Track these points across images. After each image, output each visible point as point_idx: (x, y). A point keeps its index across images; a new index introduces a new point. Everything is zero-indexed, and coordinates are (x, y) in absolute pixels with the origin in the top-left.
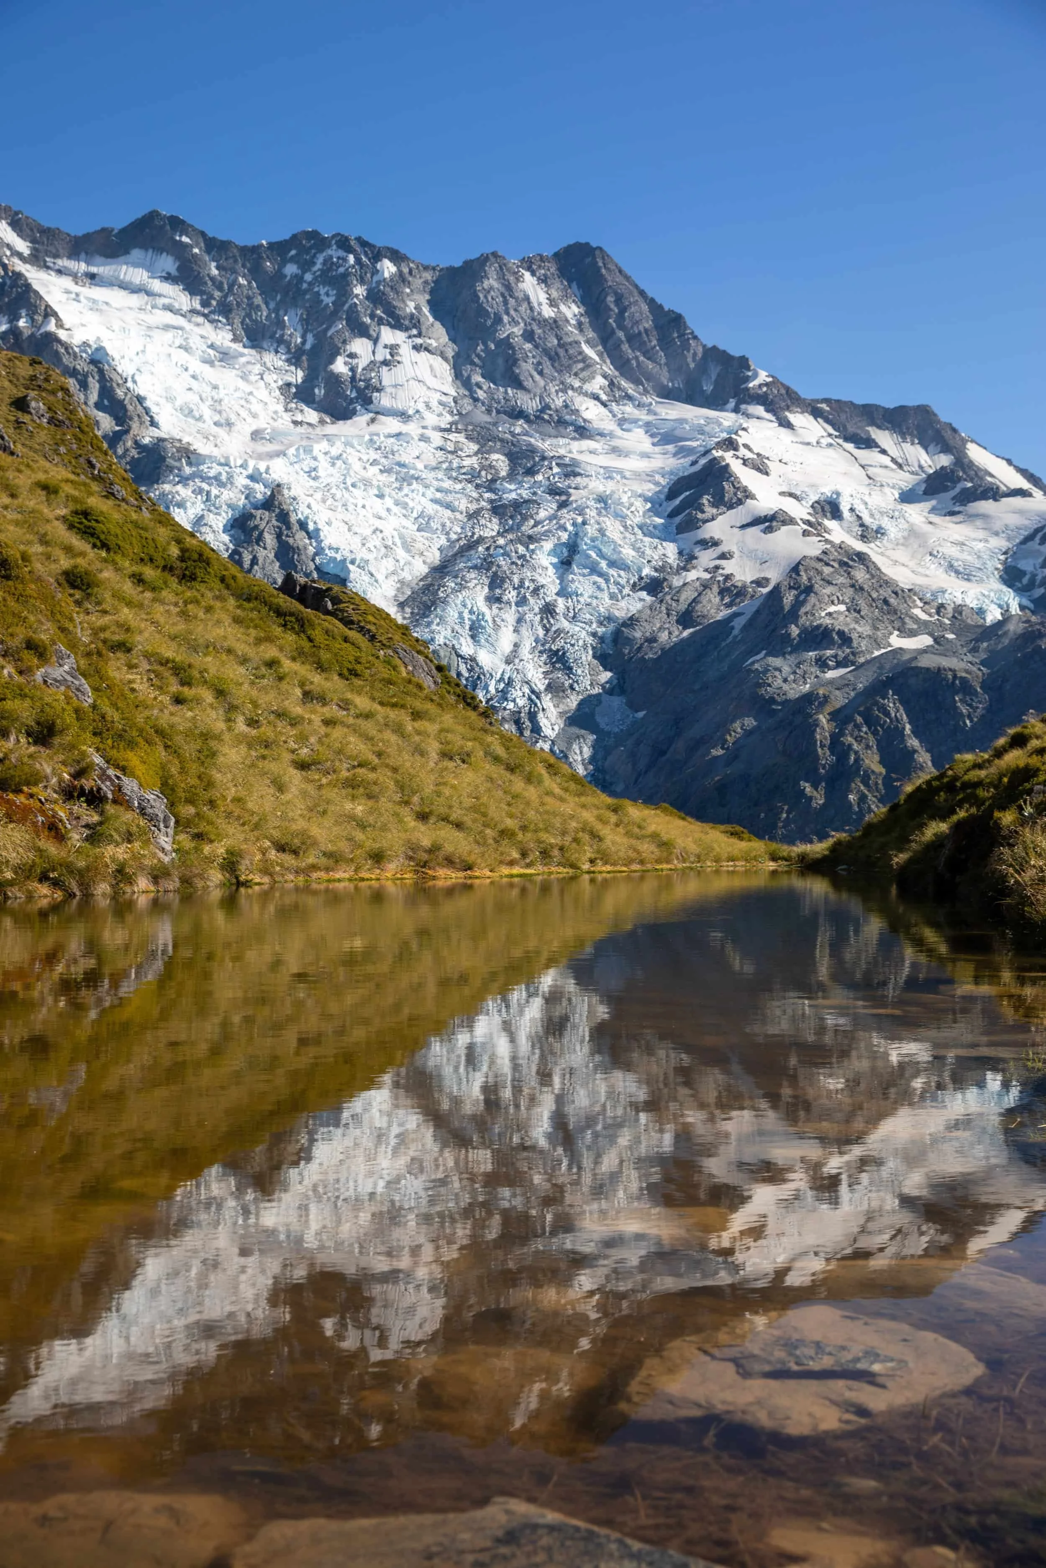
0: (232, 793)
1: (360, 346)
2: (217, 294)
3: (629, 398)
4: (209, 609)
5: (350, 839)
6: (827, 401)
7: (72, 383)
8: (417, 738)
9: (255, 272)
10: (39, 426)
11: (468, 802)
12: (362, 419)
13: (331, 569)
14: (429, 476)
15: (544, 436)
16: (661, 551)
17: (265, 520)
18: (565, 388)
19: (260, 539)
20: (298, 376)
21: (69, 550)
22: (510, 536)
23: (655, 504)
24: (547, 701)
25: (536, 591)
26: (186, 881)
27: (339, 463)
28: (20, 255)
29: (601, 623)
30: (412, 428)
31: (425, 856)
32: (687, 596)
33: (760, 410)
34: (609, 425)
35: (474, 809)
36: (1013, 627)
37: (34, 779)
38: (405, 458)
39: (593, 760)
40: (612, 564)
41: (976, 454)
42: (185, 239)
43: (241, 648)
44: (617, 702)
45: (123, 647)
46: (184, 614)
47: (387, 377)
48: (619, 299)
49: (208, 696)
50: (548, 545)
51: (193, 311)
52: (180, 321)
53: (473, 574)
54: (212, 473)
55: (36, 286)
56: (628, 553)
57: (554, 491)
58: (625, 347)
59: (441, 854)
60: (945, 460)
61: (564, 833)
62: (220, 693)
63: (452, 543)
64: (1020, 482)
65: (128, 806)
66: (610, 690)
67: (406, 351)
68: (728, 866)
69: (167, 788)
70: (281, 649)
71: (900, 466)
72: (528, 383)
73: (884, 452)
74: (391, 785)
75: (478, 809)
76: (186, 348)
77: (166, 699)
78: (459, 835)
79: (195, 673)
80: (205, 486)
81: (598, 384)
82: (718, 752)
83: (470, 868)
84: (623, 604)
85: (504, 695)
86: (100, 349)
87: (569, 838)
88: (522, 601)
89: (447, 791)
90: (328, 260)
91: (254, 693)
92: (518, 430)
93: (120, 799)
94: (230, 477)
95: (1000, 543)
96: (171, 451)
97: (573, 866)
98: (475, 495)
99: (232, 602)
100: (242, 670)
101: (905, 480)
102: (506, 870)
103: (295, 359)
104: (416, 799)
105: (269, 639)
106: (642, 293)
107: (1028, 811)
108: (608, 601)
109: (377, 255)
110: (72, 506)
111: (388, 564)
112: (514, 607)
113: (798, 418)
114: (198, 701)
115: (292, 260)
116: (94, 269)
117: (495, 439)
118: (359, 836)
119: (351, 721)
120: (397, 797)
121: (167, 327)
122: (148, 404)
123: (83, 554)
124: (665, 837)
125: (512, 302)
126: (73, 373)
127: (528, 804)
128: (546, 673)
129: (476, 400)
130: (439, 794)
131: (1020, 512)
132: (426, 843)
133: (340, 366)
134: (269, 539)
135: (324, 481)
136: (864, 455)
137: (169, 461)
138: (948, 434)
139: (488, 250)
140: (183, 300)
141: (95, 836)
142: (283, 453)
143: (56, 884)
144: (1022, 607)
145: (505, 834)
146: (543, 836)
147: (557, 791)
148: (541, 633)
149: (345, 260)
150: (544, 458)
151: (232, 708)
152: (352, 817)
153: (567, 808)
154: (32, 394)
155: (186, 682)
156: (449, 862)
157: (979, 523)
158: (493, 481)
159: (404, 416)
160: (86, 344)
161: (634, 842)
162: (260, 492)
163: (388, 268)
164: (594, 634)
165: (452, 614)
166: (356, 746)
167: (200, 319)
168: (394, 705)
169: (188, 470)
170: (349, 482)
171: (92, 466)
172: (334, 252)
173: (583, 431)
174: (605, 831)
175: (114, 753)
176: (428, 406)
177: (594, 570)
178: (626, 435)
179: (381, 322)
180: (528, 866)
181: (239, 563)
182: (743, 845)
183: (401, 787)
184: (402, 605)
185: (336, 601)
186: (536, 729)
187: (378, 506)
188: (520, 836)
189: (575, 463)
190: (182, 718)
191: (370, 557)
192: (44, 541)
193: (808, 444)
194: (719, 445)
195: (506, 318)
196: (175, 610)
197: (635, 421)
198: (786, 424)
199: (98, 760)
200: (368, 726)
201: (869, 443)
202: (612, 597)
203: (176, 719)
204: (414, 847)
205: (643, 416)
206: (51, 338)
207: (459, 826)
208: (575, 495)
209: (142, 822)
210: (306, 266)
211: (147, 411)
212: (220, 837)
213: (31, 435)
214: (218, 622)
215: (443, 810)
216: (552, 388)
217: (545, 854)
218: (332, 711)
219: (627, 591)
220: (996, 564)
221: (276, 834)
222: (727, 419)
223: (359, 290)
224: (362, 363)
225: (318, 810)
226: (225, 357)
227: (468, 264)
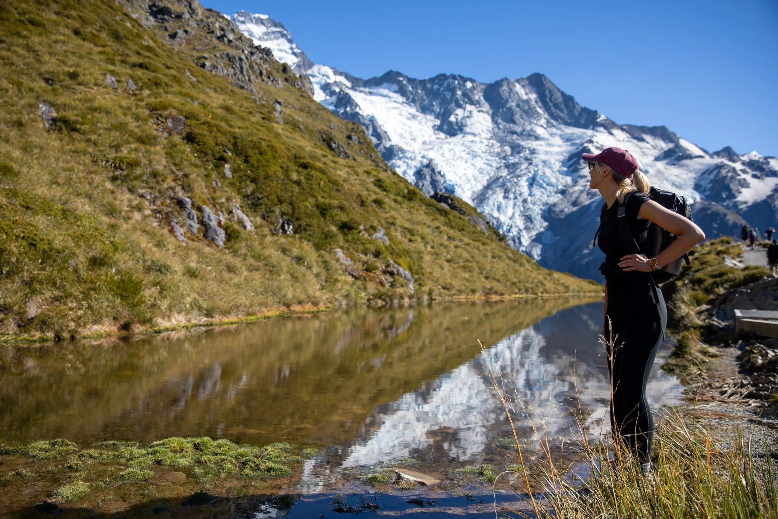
0: (428, 270)
1: (459, 112)
2: (411, 96)
3: (554, 126)
4: (417, 210)
5: (465, 285)
6: (627, 125)
7: (364, 127)
8: (484, 252)
9: (424, 88)
10: (355, 144)
11: (502, 273)
12: (460, 136)
13: (449, 188)
14: (483, 155)
15: (523, 140)
16: (565, 180)
17: (426, 171)
18: (531, 123)
19: (425, 178)
20: (438, 122)
21: (375, 193)
22: (511, 175)
23: (564, 163)
24: (524, 233)
25: (520, 194)
26: (418, 299)
27: (452, 151)
28: (348, 87)
29: (543, 205)
30: (477, 139)
31: (488, 291)
32: (575, 196)
33: (602, 129)
34: (546, 136)
35: (503, 275)
36: (698, 206)
37: (376, 268)
38: (475, 149)
39: (541, 255)
40: (548, 184)
41: (683, 143)
42: (401, 79)
43: (428, 223)
44: (549, 233)
45: (393, 224)
46: (410, 212)
47: (468, 121)
48: (550, 92)
49: (419, 239)
50: (525, 178)
51: (403, 102)
52: (399, 106)
53: (498, 189)
54: (409, 156)
55: (353, 97)
56: (553, 180)
57: (527, 159)
58: (553, 109)
59: (493, 291)
60: (671, 145)
61: (533, 283)
62: (423, 238)
63: (491, 178)
64: (700, 153)
65: (402, 276)
66: (548, 229)
67: (475, 113)
68: (588, 294)
69: (411, 270)
70: (440, 222)
71: (654, 148)
72: (518, 122)
73: (648, 143)
74: (477, 267)
75: (505, 276)
76: (401, 115)
77: (406, 240)
78: (498, 284)
79: (415, 232)
80: (407, 160)
81: (543, 121)
82: (586, 251)
83: (502, 295)
84: (552, 199)
85: (509, 231)
86: (373, 117)
87: (534, 285)
88: (515, 198)
89: (494, 270)
90: (449, 83)
91: (433, 238)
92: (514, 138)
93: (399, 274)
94: (415, 157)
95: (693, 175)
96: (396, 149)
97: (536, 294)
98: (499, 161)
99: (424, 207)
100: (428, 230)
101: (656, 153)
102: (514, 296)
103: (437, 117)
104: (484, 272)
105: (436, 219)
106: (558, 89)
107: (686, 282)
108: (546, 197)
109: (465, 80)
110: (375, 178)
111: (468, 186)
112: (512, 200)
113: (616, 132)
114: (416, 240)
115: (437, 83)
116: (371, 91)
117: (507, 142)
118: (468, 284)
119: (463, 246)
120: (479, 271)
121: (395, 108)
122: (388, 134)
123: (379, 194)
124: (567, 284)
125: (512, 95)
126: (364, 124)
127: (521, 273)
128: (524, 223)
129: (499, 128)
130: (492, 270)
131: (701, 164)
132: (488, 287)
133: (452, 119)
134: (428, 178)
135: (446, 158)
136: (641, 144)
137: (395, 153)
138: (672, 136)
139: (503, 77)
140: (400, 99)
141: (392, 285)
142: (432, 149)
143: (383, 300)
144: (702, 199)
145: (514, 284)
146: (526, 284)
147: (530, 269)
148: (522, 209)
149: (454, 83)
150: (523, 148)
151: (426, 243)
152: (465, 278)
153: (534, 275)
154: (353, 134)
155: (412, 235)
156: (496, 293)
157: (684, 168)
158: (505, 156)
159: (474, 135)
160: (368, 115)
161: (556, 286)
162: (425, 162)
163: (469, 85)
164: (541, 209)
165: (491, 202)
166: (465, 255)
167: (405, 105)
168: (476, 241)
169: (401, 155)
170: (455, 158)
171: (371, 156)
172: (451, 80)
173: (537, 138)
174: (546, 282)
175: (396, 260)
176: (483, 131)
177: (541, 186)
178: (552, 139)
179: (466, 103)
180: (521, 294)
181: (418, 186)
182: (594, 287)
183: (480, 268)
184: (473, 200)
185: (452, 200)
186: (520, 243)
187: (464, 165)
188: (518, 284)
189: (534, 149)
190: (411, 247)
191: (462, 183)
192: (368, 190)
193: (619, 141)
194: (587, 142)
195: (510, 100)
196: (407, 211)
197: (556, 134)
198: (611, 134)
199: (392, 262)
200: (468, 248)
201: (642, 140)
202: (548, 196)
203: (410, 247)
204: (484, 288)
205: (559, 132)
206: (357, 114)
207: (498, 281)
208: (534, 161)
209: (406, 281)
210: (441, 85)
211: (388, 136)
212: (426, 285)
213: (353, 147)
214: (420, 214)
215: (493, 276)
216: (527, 123)
217: (527, 291)
218: (457, 243)
219: (553, 194)
220: (691, 183)
221: (442, 284)
222: (589, 132)
223: (459, 93)
224: (460, 118)
225: (454, 276)
226: (414, 117)
227: (497, 82)
